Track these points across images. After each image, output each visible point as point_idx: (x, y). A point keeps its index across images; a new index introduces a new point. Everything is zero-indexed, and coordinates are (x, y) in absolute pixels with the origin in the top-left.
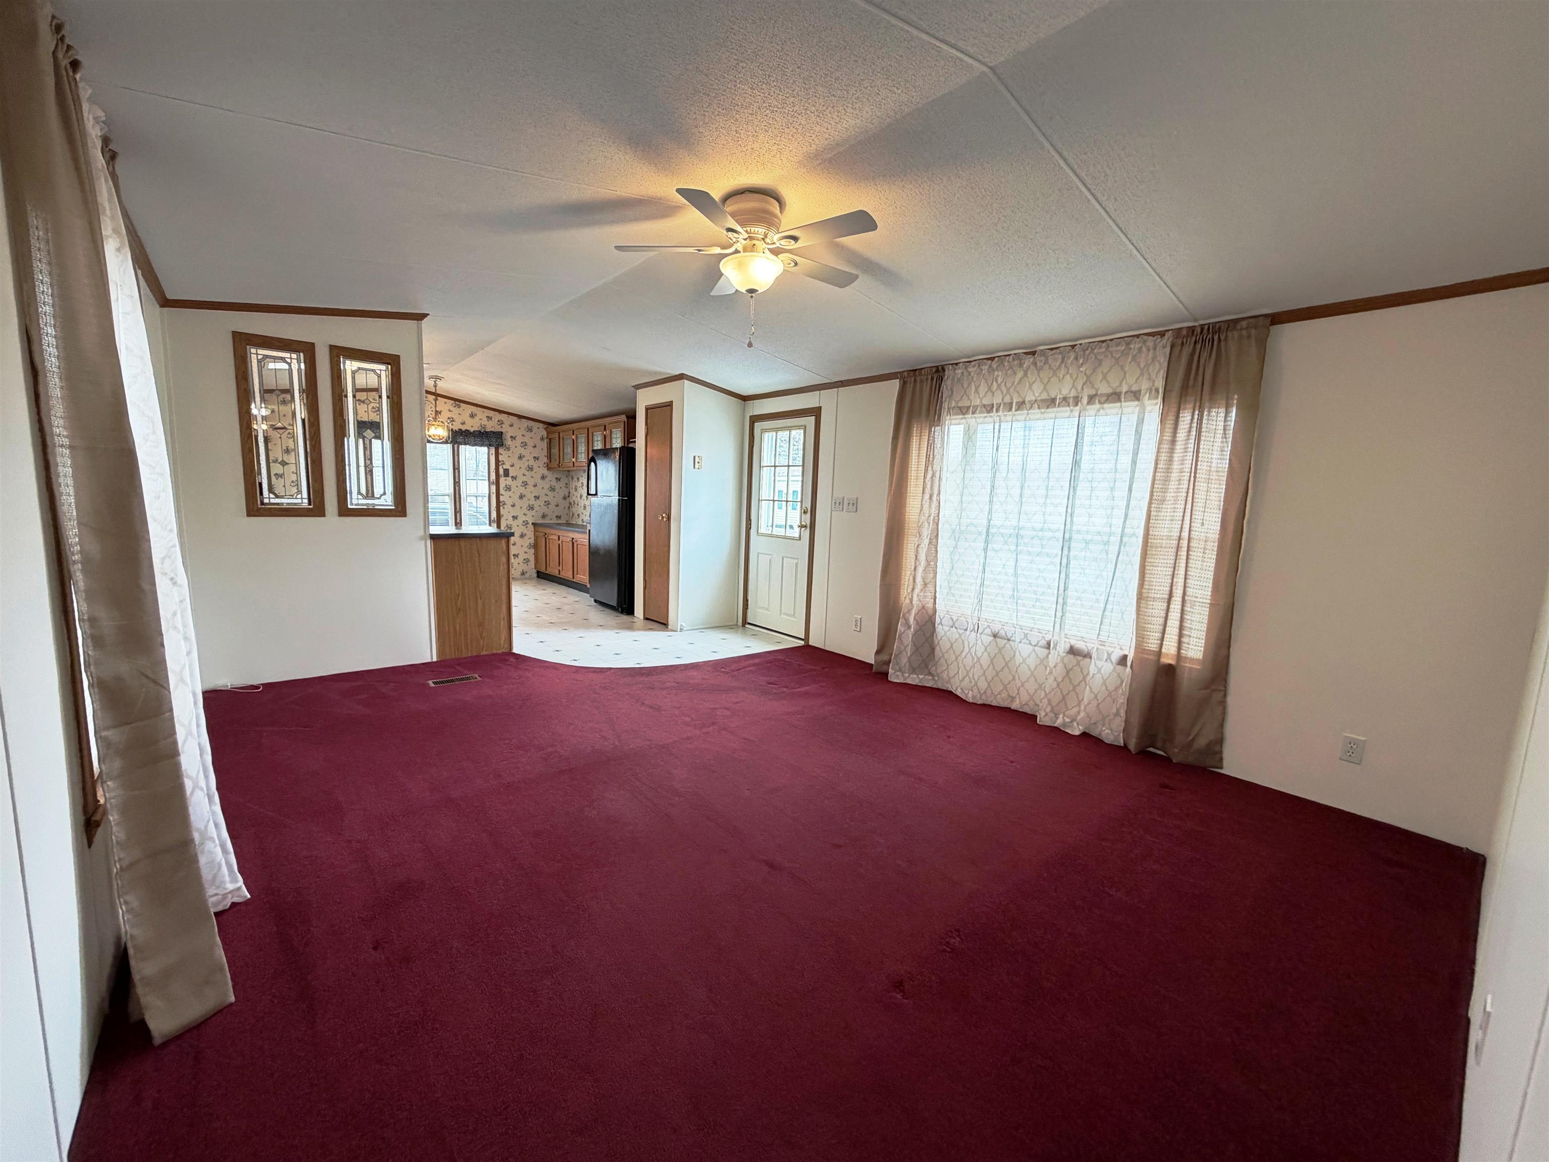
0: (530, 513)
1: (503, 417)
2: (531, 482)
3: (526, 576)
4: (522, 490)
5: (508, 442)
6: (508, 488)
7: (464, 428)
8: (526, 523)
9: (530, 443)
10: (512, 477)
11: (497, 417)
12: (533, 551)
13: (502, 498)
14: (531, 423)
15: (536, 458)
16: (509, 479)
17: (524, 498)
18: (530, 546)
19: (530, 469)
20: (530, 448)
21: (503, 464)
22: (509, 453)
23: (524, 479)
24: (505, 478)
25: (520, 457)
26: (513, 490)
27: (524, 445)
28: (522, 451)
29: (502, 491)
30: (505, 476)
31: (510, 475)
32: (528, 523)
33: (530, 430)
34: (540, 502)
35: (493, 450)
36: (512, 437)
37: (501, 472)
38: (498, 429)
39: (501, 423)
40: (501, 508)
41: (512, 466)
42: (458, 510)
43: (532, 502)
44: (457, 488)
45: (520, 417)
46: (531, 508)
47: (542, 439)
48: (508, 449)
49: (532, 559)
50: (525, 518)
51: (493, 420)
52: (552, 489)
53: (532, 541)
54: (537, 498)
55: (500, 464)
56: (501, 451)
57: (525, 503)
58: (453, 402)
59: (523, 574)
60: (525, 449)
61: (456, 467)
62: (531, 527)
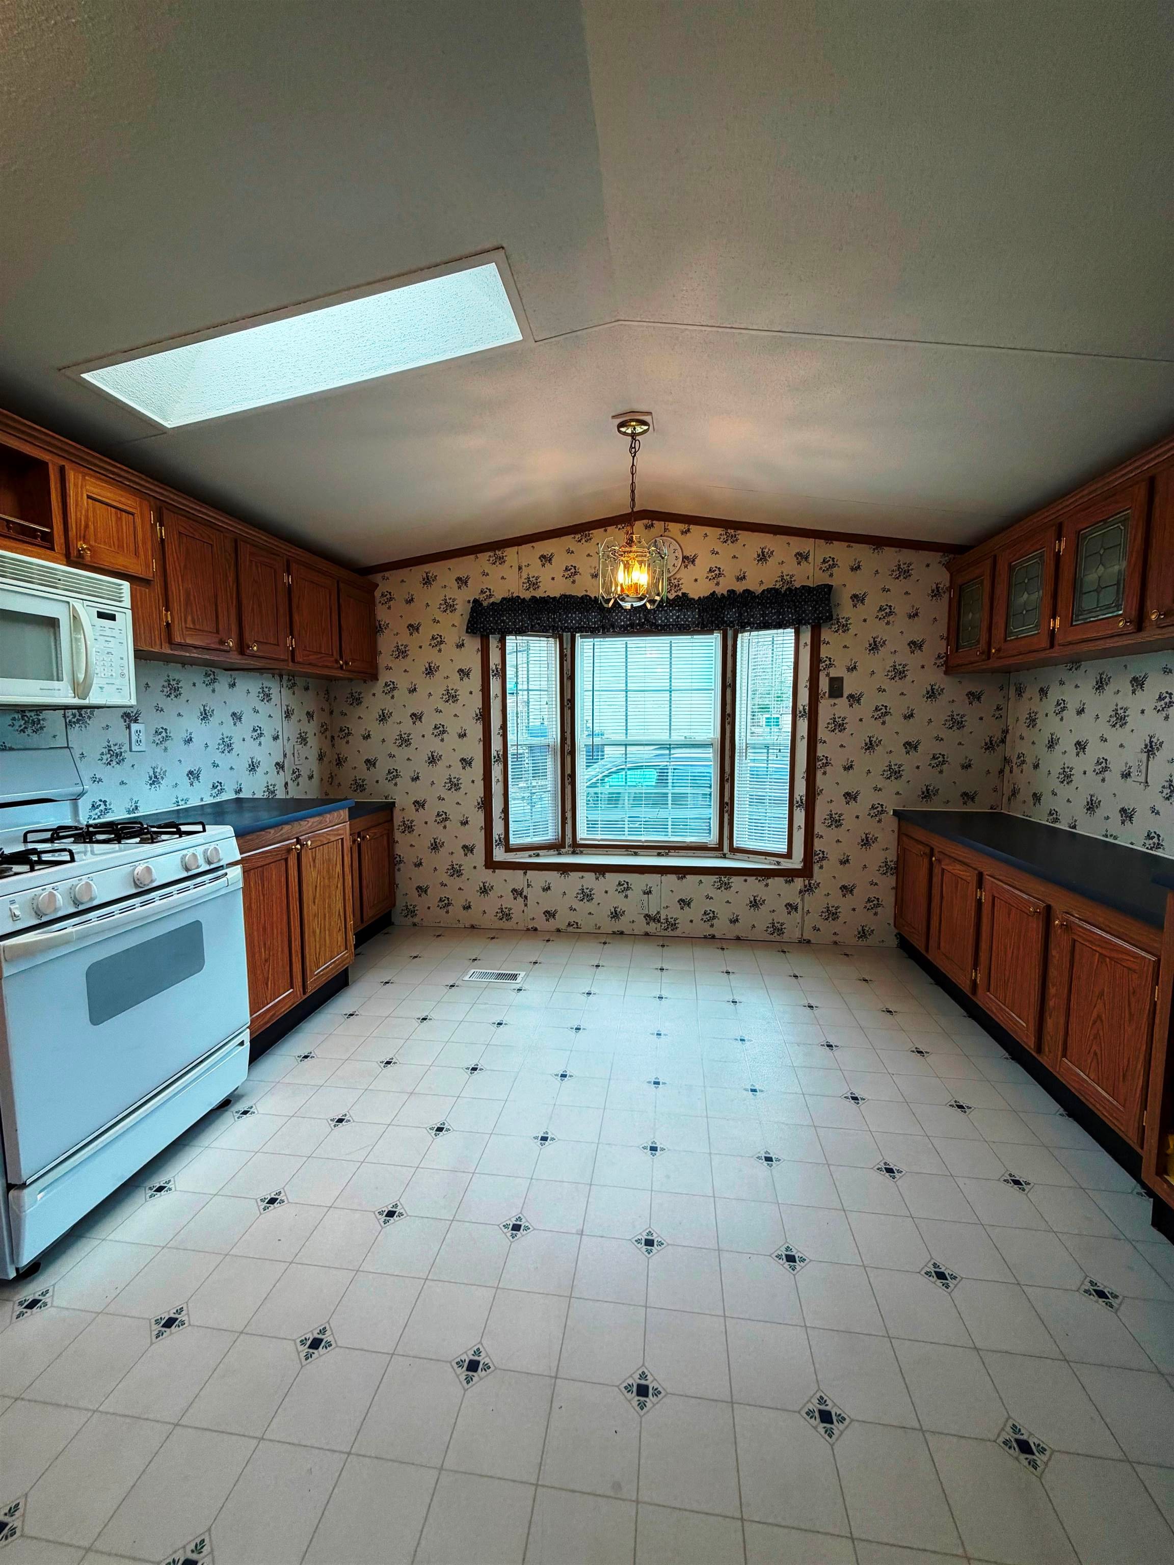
0: (894, 785)
1: (837, 550)
2: (898, 707)
3: (870, 941)
4: (873, 729)
5: (846, 610)
6: (839, 726)
7: (740, 588)
8: (877, 811)
9: (901, 608)
10: (851, 696)
11: (819, 551)
12: (891, 881)
13: (821, 751)
14: (907, 556)
15: (915, 646)
16: (843, 702)
17: (879, 749)
18: (886, 868)
19: (899, 673)
20: (900, 621)
21: (831, 665)
22: (847, 638)
23: (881, 700)
24: (832, 701)
25: (874, 647)
26: (849, 729)
27: (886, 613)
28: (879, 630)
29: (822, 733)
30: (831, 696)
31: (846, 693)
32: (882, 812)
33: (903, 572)
34: (921, 757)
35: (806, 637)
36: (855, 597)
37: (824, 685)
38: (821, 579)
39: (830, 565)
40: (819, 774)
41: (852, 669)
42: (727, 776)
43: (900, 757)
44: (728, 728)
45: (878, 542)
46: (894, 773)
47: (936, 593)
48: (845, 628)
49: (888, 900)
50: (877, 799)
51: (811, 559)
52: (956, 723)
53: (892, 856)
54: (910, 746)
55: (822, 665)
56: (826, 634)
57: (878, 761)
58: (720, 531)
59: (863, 934)
60: (888, 623)
61: (729, 681)
62: (893, 824)
